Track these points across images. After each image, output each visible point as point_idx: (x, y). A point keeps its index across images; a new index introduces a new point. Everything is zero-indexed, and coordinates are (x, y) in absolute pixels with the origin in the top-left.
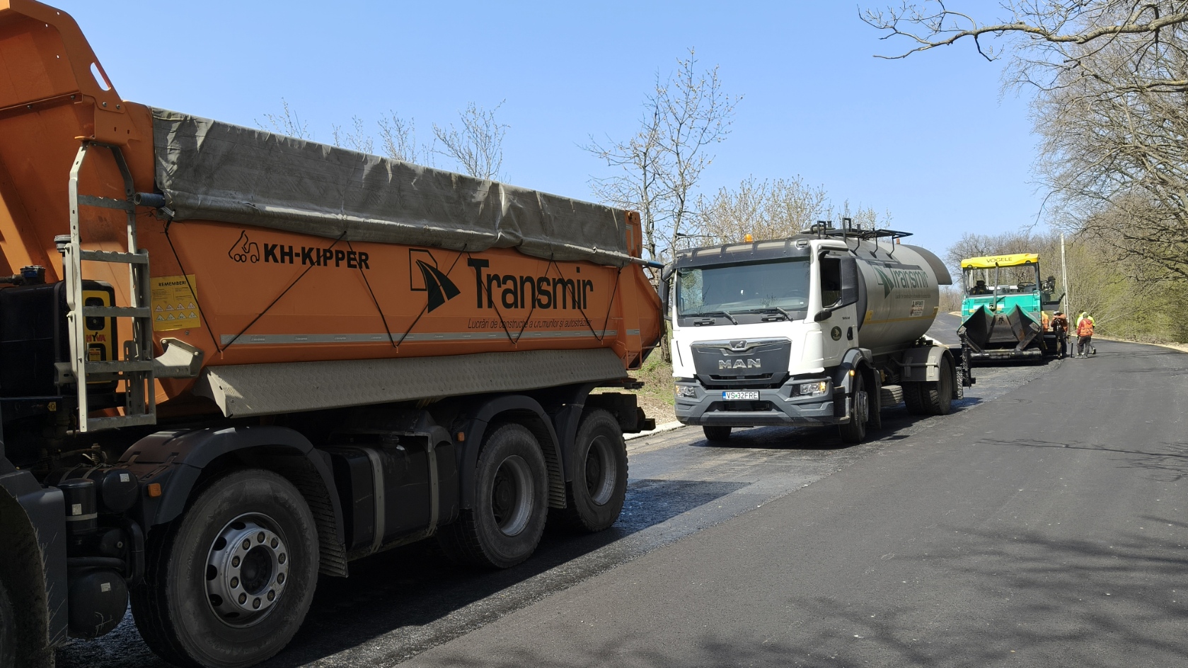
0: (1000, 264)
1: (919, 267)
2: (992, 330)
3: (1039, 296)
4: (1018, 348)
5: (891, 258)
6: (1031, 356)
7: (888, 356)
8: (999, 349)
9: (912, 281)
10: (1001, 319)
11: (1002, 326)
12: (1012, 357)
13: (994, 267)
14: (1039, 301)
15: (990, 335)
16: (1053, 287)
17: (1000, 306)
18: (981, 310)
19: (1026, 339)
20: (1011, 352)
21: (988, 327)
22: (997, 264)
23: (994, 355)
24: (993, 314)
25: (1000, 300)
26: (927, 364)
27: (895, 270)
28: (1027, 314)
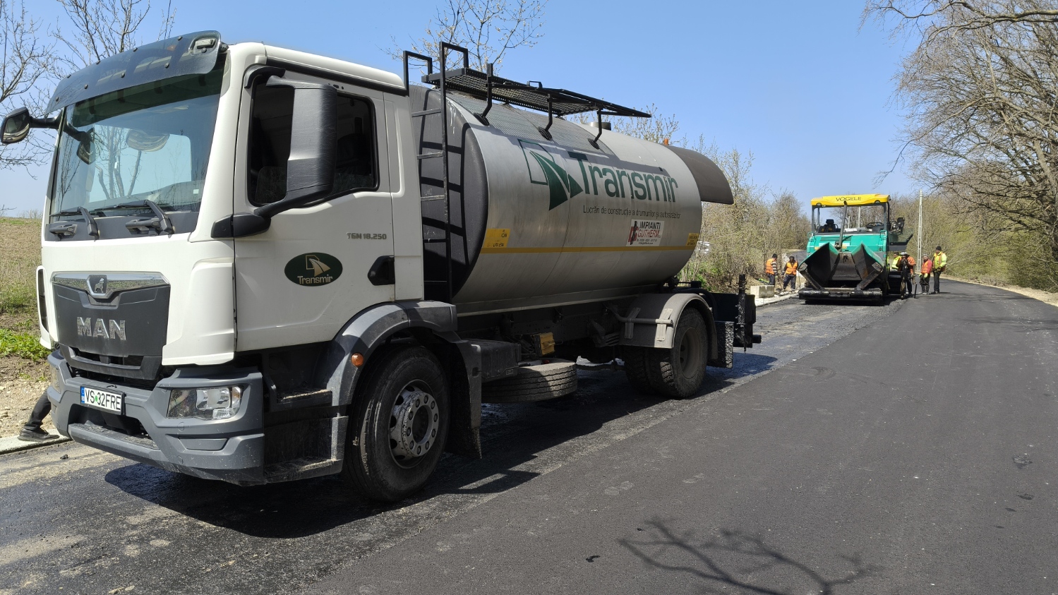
0: (849, 202)
1: (661, 169)
2: (835, 268)
3: (885, 236)
4: (859, 287)
5: (597, 147)
6: (871, 296)
7: (602, 305)
8: (840, 287)
9: (635, 188)
10: (846, 257)
11: (846, 264)
12: (852, 296)
13: (843, 206)
14: (885, 242)
15: (833, 273)
16: (901, 228)
17: (846, 245)
18: (826, 248)
19: (868, 279)
20: (852, 291)
21: (832, 265)
22: (845, 202)
23: (833, 294)
24: (837, 252)
25: (847, 239)
26: (657, 321)
27: (593, 165)
28: (871, 253)
